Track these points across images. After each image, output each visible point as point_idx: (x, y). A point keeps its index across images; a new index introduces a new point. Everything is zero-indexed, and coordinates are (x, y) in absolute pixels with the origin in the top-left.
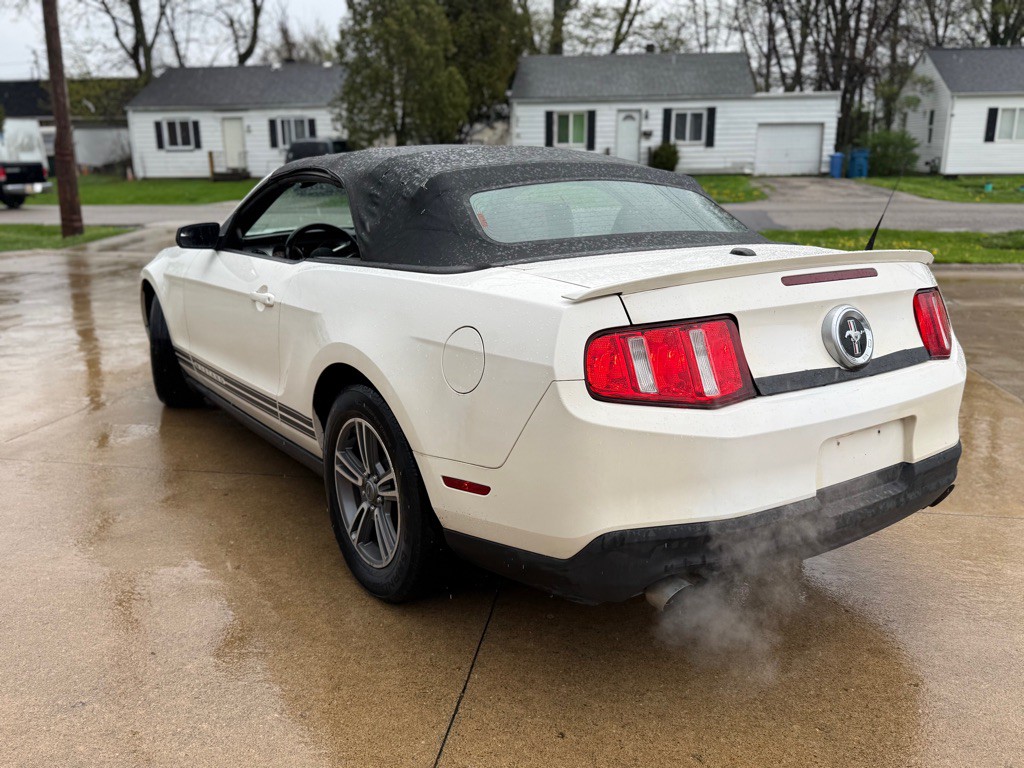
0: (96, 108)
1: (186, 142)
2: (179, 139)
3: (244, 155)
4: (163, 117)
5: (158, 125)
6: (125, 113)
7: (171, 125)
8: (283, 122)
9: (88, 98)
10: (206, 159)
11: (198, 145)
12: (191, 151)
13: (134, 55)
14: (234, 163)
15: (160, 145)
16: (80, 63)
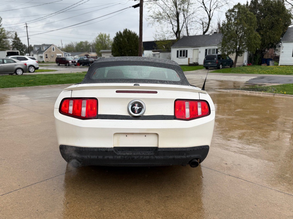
0: (165, 47)
1: (184, 56)
2: (182, 55)
3: (198, 59)
4: (179, 49)
5: (178, 51)
6: (171, 49)
7: (181, 51)
8: (209, 50)
9: (164, 45)
10: (188, 60)
11: (187, 57)
12: (185, 58)
13: (176, 34)
14: (195, 61)
15: (178, 57)
16: (164, 37)
